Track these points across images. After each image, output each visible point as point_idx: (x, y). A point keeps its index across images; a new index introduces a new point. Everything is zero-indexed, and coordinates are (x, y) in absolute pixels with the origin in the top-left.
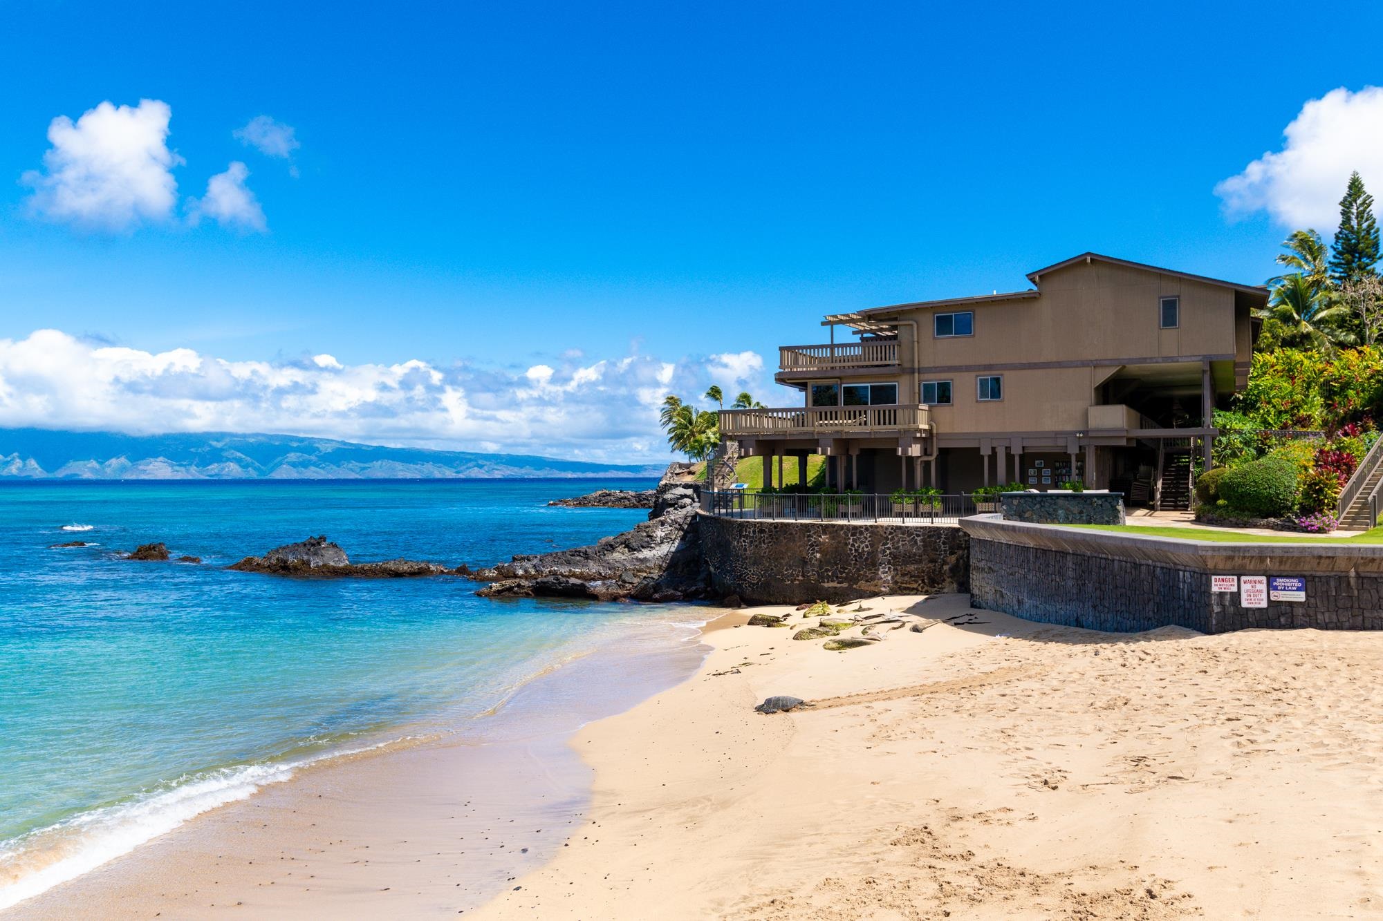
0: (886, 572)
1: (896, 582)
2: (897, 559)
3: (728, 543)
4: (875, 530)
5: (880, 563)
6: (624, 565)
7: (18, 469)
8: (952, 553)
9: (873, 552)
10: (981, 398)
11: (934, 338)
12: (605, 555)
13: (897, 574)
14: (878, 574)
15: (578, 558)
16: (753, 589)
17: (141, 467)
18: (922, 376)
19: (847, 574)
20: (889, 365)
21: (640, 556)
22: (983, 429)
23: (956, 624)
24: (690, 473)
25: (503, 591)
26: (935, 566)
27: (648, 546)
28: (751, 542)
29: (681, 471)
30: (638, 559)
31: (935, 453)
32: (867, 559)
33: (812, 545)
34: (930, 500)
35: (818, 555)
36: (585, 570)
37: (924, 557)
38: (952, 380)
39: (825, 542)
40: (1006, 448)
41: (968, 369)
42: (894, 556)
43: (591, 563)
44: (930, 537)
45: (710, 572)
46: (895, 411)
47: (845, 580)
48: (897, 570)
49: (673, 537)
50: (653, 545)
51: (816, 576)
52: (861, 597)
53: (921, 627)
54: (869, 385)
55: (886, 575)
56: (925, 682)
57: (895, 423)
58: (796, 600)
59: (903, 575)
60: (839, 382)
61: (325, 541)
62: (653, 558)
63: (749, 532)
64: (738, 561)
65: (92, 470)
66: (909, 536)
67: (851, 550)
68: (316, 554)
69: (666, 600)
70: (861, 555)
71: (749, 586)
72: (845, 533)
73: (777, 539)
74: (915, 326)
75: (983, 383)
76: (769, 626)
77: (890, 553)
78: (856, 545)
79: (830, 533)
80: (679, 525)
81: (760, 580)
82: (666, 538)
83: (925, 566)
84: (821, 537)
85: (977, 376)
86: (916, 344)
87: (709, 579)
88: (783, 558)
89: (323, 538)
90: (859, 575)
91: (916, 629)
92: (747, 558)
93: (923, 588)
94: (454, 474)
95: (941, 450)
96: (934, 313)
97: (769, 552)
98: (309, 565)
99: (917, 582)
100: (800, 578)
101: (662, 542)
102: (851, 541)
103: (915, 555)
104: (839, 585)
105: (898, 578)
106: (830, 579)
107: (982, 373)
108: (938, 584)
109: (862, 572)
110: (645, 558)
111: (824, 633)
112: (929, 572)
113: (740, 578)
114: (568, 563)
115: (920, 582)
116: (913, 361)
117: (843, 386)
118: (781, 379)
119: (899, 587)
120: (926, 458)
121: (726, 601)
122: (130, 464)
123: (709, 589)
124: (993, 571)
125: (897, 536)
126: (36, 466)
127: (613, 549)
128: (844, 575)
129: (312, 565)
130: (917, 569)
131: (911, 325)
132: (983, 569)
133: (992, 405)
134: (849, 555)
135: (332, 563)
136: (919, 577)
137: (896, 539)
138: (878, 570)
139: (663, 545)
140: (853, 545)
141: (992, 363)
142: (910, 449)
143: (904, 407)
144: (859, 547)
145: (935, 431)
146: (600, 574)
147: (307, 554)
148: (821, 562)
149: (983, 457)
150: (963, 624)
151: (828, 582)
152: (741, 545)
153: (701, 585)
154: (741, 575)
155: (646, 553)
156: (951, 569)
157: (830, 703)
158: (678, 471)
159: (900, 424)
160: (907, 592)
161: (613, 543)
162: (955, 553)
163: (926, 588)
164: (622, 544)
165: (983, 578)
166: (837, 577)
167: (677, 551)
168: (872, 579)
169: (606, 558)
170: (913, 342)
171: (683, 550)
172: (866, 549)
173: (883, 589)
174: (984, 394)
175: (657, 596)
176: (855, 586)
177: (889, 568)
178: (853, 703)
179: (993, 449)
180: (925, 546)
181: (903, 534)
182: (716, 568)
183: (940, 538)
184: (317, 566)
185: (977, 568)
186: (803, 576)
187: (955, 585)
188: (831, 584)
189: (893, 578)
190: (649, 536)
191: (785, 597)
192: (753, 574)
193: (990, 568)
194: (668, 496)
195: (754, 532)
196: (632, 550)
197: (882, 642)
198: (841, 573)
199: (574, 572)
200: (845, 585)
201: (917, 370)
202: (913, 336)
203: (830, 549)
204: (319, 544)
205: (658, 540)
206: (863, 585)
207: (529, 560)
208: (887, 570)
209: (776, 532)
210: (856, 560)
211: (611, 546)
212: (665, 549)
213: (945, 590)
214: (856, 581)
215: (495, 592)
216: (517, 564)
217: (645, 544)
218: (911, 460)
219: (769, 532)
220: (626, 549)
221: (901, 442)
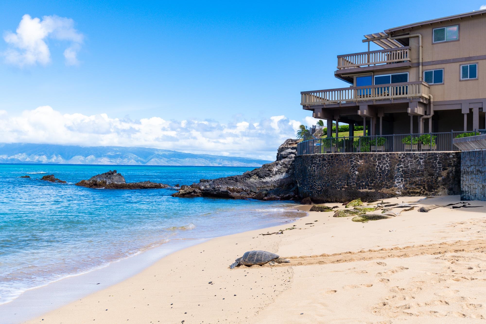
0: (400, 182)
1: (406, 189)
2: (406, 174)
3: (306, 168)
4: (393, 156)
5: (396, 177)
6: (255, 185)
7: (55, 160)
8: (444, 169)
9: (391, 170)
10: (463, 78)
11: (433, 44)
12: (246, 180)
13: (407, 184)
14: (394, 184)
15: (232, 181)
16: (318, 194)
17: (99, 160)
18: (424, 67)
19: (375, 184)
20: (403, 61)
21: (264, 180)
22: (464, 97)
23: (454, 207)
24: (296, 143)
25: (185, 194)
26: (432, 178)
27: (268, 175)
28: (318, 166)
29: (292, 143)
30: (263, 182)
31: (432, 113)
32: (387, 175)
33: (353, 167)
34: (428, 141)
35: (357, 173)
36: (235, 187)
37: (425, 172)
38: (444, 68)
39: (360, 165)
40: (479, 108)
41: (455, 61)
42: (405, 172)
43: (239, 184)
44: (429, 159)
45: (297, 187)
46: (407, 87)
47: (374, 187)
48: (407, 180)
49: (282, 171)
50: (271, 175)
51: (355, 186)
52: (383, 198)
53: (427, 209)
54: (391, 75)
55: (399, 184)
56: (444, 241)
57: (407, 94)
58: (343, 200)
59: (411, 184)
60: (372, 75)
61: (116, 173)
62: (271, 182)
63: (317, 161)
64: (311, 178)
65: (81, 161)
66: (415, 159)
67: (377, 169)
68: (110, 178)
69: (271, 200)
70: (383, 172)
71: (316, 192)
72: (373, 159)
73: (332, 164)
74: (420, 36)
75: (465, 69)
76: (322, 211)
77: (403, 170)
78: (381, 166)
79: (365, 159)
80: (286, 165)
81: (323, 188)
82: (278, 172)
83: (425, 178)
84: (359, 161)
85: (460, 65)
86: (421, 48)
87: (297, 191)
88: (336, 175)
89: (115, 171)
90: (382, 185)
91: (422, 210)
92: (315, 176)
93: (424, 192)
94: (218, 165)
95: (435, 112)
96: (433, 29)
97: (328, 171)
98: (106, 183)
99: (420, 188)
100: (346, 186)
101: (276, 174)
102: (377, 163)
103: (419, 171)
104: (369, 191)
105: (408, 186)
106: (364, 187)
107: (464, 63)
108: (434, 189)
109: (384, 183)
110: (267, 182)
111: (355, 213)
112: (428, 182)
113: (311, 188)
114: (227, 183)
115: (422, 188)
116: (419, 59)
117: (375, 76)
118: (338, 75)
119: (408, 192)
120: (425, 117)
121: (303, 200)
122: (95, 159)
123: (296, 196)
124: (481, 172)
125: (407, 159)
126: (61, 159)
127: (251, 177)
128: (373, 184)
129: (107, 183)
130: (420, 180)
131: (418, 37)
132: (472, 172)
133: (471, 83)
134: (375, 172)
135: (116, 183)
136: (421, 185)
137: (407, 161)
138: (395, 181)
139: (276, 175)
140: (378, 166)
141: (471, 56)
142: (416, 109)
143: (412, 84)
144: (382, 167)
145: (432, 100)
146: (243, 189)
147: (106, 178)
148: (358, 176)
149: (463, 115)
150: (460, 207)
151: (363, 189)
152: (312, 169)
153: (292, 194)
154: (312, 186)
155: (267, 179)
156: (443, 180)
157: (338, 257)
158: (290, 143)
159: (410, 94)
160: (413, 195)
161: (250, 174)
162: (446, 169)
163: (426, 192)
164: (255, 174)
165: (472, 179)
166: (368, 186)
167: (284, 179)
168: (390, 187)
169: (247, 181)
170: (419, 46)
171: (287, 178)
172: (387, 168)
173: (397, 193)
174: (465, 75)
175: (266, 198)
176: (379, 191)
177: (402, 180)
178: (364, 259)
179: (471, 110)
180: (425, 165)
181: (411, 158)
182: (300, 184)
183: (436, 160)
184: (109, 184)
185: (467, 173)
186: (347, 185)
187: (446, 190)
188: (364, 190)
189: (404, 186)
190: (269, 170)
191: (337, 198)
192: (318, 185)
193: (478, 171)
194: (283, 153)
195: (320, 161)
196: (260, 177)
197: (396, 217)
198: (371, 183)
199: (230, 188)
200: (373, 190)
201: (421, 64)
202: (419, 43)
203: (364, 169)
204: (113, 173)
205: (274, 173)
206: (384, 190)
207: (208, 182)
208: (400, 181)
209: (332, 160)
210: (380, 175)
211: (249, 175)
212: (278, 177)
213: (440, 193)
214: (380, 187)
215: (181, 195)
216: (202, 183)
217: (267, 175)
218: (416, 117)
219: (328, 160)
220: (257, 177)
221: (410, 105)
